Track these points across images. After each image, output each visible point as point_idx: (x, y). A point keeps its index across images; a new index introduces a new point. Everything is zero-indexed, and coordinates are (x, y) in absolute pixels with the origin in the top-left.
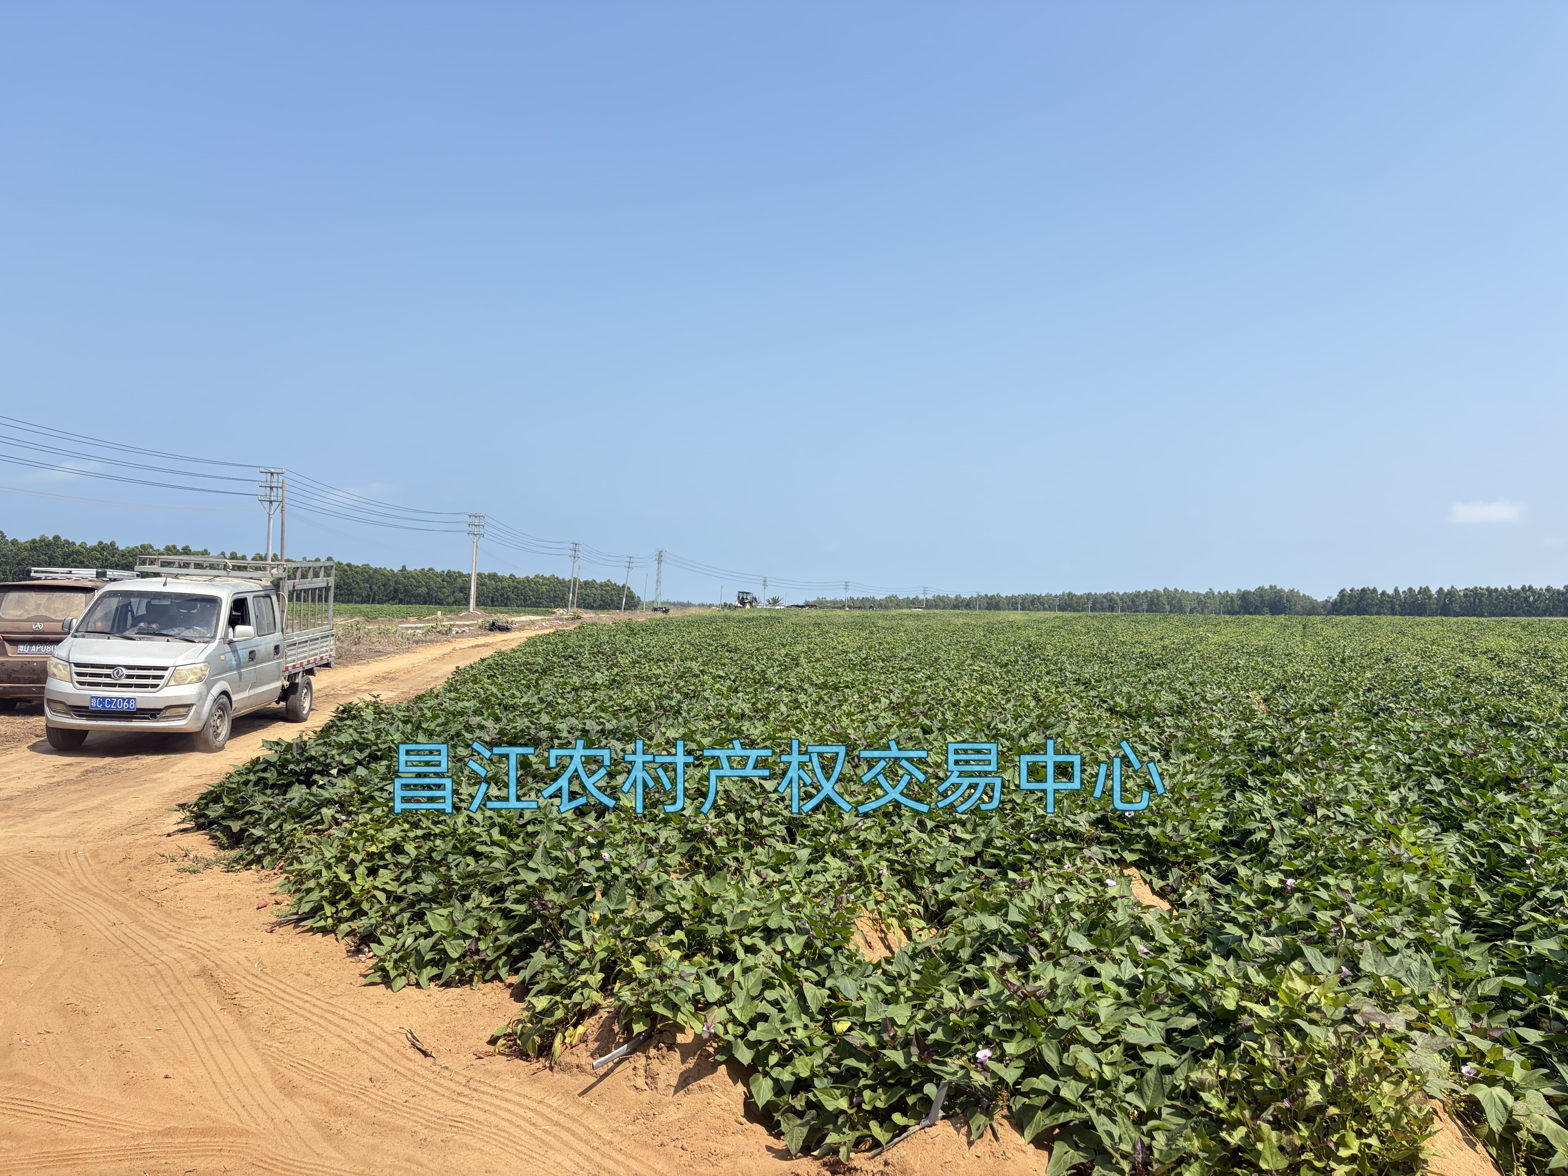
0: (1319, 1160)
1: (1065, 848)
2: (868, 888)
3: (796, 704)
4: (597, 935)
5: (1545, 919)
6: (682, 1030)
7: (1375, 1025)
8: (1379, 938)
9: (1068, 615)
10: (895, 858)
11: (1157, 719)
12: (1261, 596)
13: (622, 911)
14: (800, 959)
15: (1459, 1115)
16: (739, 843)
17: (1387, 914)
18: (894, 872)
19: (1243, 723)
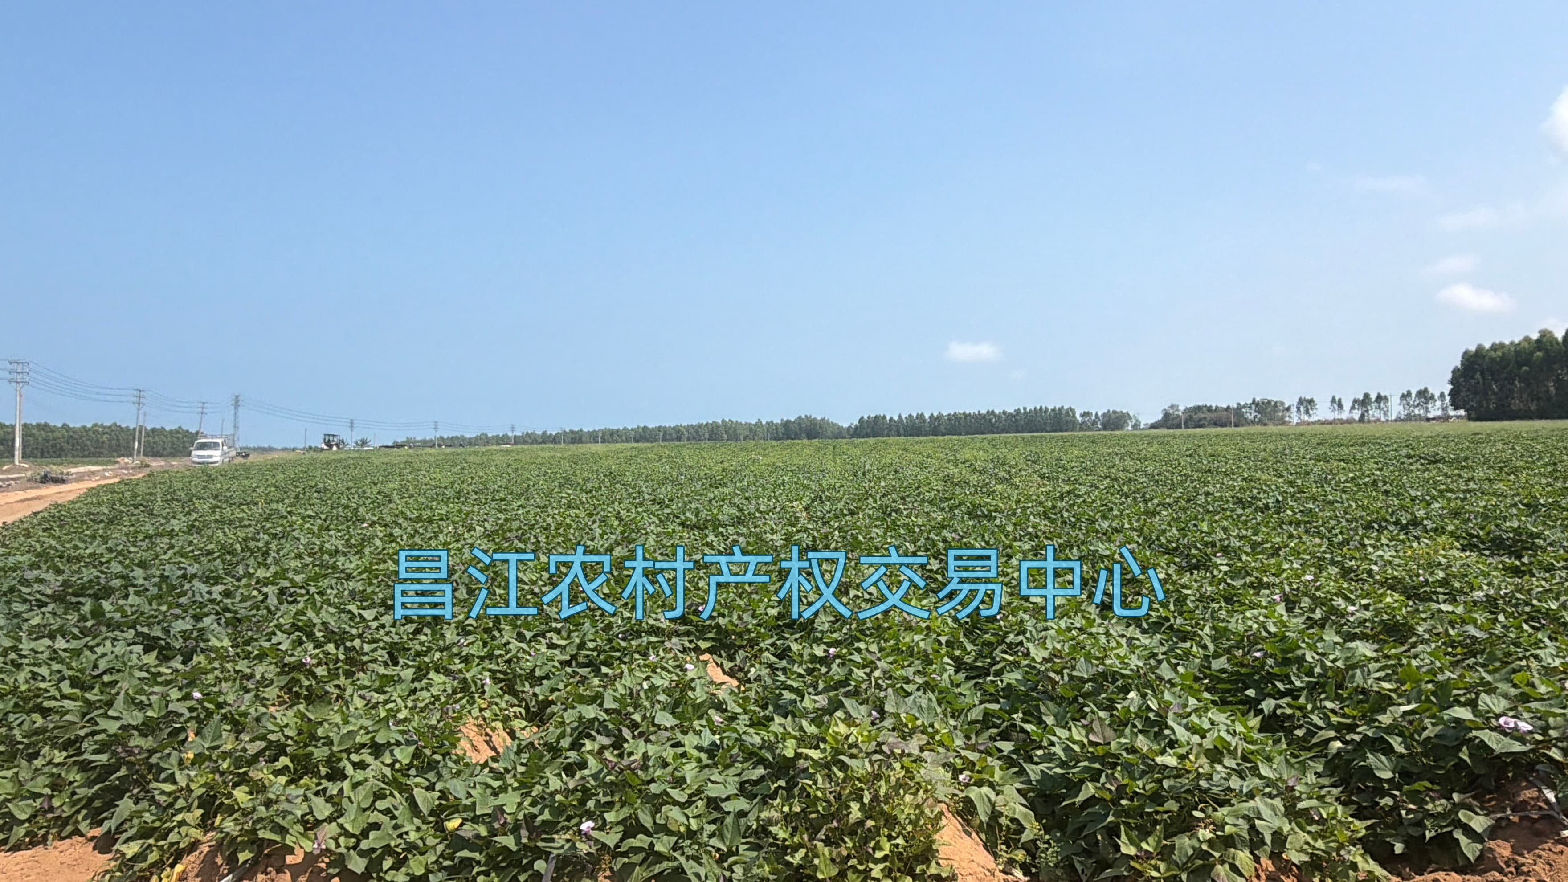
0: (861, 863)
1: (649, 643)
2: (472, 698)
3: (391, 537)
4: (193, 773)
5: (1011, 658)
6: (291, 851)
7: (898, 751)
8: (898, 686)
9: (641, 445)
10: (497, 668)
11: (721, 530)
12: (800, 424)
13: (218, 747)
14: (408, 769)
15: (958, 813)
16: (340, 671)
17: (903, 667)
18: (495, 680)
19: (789, 528)
